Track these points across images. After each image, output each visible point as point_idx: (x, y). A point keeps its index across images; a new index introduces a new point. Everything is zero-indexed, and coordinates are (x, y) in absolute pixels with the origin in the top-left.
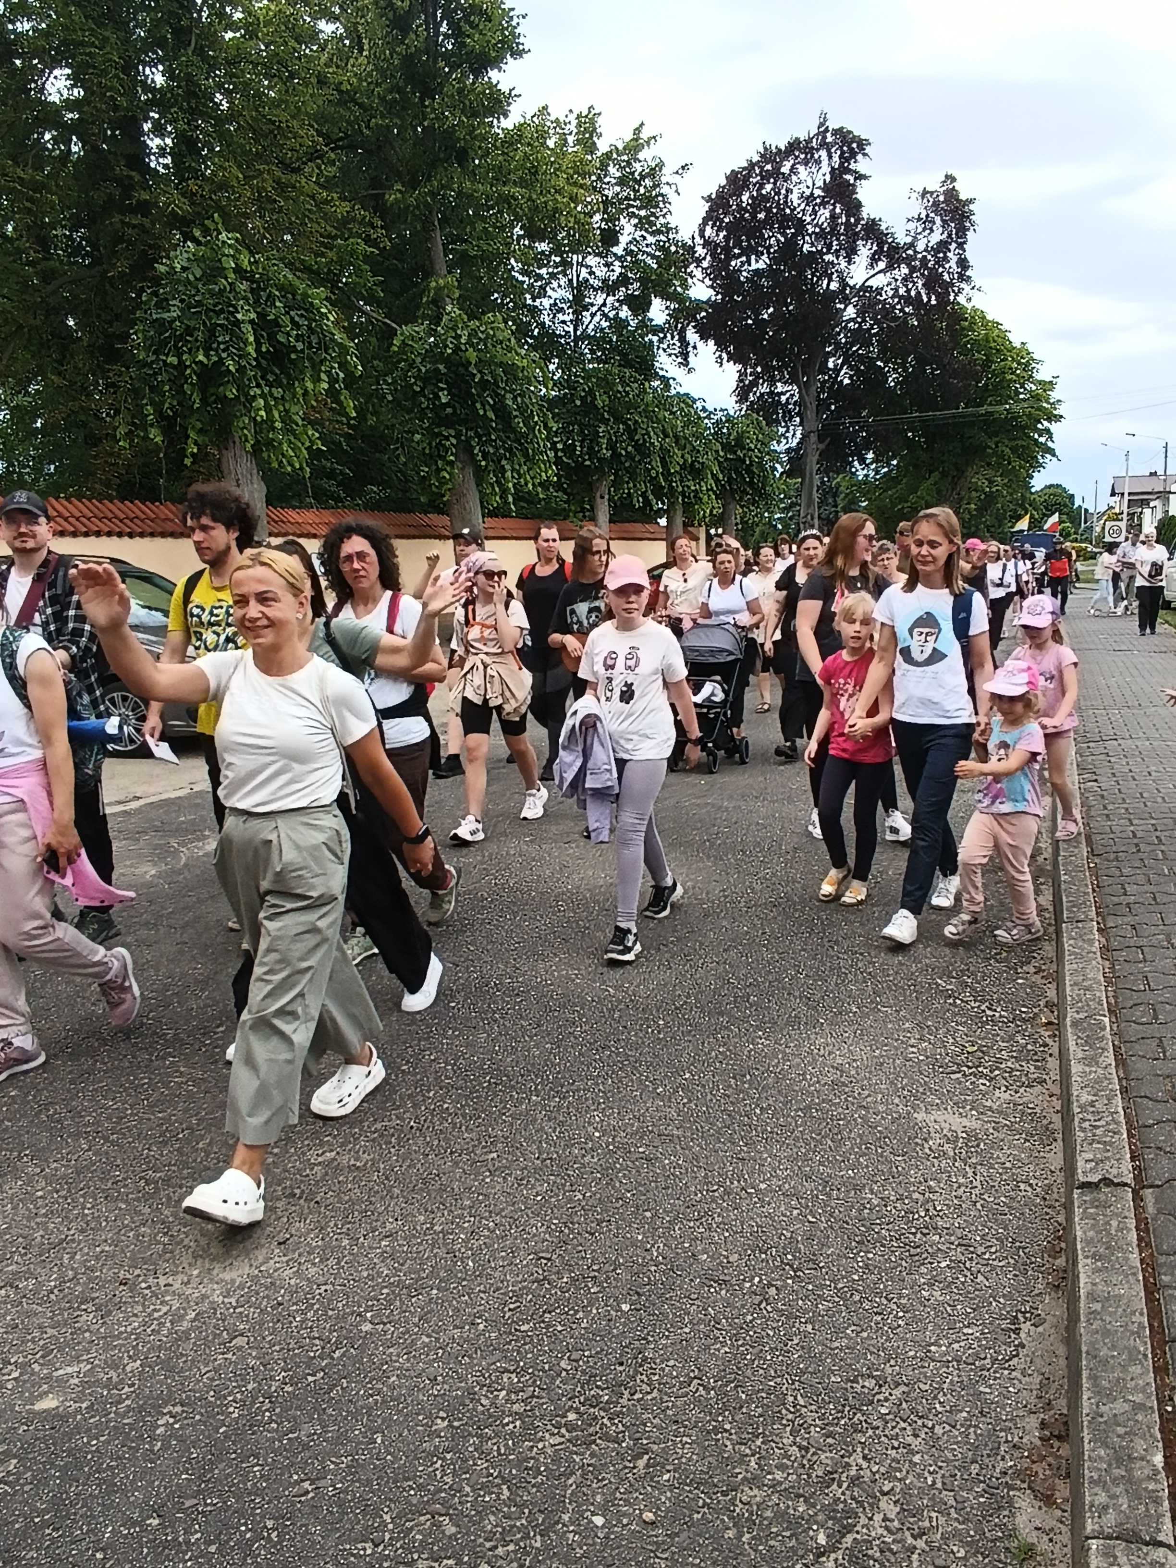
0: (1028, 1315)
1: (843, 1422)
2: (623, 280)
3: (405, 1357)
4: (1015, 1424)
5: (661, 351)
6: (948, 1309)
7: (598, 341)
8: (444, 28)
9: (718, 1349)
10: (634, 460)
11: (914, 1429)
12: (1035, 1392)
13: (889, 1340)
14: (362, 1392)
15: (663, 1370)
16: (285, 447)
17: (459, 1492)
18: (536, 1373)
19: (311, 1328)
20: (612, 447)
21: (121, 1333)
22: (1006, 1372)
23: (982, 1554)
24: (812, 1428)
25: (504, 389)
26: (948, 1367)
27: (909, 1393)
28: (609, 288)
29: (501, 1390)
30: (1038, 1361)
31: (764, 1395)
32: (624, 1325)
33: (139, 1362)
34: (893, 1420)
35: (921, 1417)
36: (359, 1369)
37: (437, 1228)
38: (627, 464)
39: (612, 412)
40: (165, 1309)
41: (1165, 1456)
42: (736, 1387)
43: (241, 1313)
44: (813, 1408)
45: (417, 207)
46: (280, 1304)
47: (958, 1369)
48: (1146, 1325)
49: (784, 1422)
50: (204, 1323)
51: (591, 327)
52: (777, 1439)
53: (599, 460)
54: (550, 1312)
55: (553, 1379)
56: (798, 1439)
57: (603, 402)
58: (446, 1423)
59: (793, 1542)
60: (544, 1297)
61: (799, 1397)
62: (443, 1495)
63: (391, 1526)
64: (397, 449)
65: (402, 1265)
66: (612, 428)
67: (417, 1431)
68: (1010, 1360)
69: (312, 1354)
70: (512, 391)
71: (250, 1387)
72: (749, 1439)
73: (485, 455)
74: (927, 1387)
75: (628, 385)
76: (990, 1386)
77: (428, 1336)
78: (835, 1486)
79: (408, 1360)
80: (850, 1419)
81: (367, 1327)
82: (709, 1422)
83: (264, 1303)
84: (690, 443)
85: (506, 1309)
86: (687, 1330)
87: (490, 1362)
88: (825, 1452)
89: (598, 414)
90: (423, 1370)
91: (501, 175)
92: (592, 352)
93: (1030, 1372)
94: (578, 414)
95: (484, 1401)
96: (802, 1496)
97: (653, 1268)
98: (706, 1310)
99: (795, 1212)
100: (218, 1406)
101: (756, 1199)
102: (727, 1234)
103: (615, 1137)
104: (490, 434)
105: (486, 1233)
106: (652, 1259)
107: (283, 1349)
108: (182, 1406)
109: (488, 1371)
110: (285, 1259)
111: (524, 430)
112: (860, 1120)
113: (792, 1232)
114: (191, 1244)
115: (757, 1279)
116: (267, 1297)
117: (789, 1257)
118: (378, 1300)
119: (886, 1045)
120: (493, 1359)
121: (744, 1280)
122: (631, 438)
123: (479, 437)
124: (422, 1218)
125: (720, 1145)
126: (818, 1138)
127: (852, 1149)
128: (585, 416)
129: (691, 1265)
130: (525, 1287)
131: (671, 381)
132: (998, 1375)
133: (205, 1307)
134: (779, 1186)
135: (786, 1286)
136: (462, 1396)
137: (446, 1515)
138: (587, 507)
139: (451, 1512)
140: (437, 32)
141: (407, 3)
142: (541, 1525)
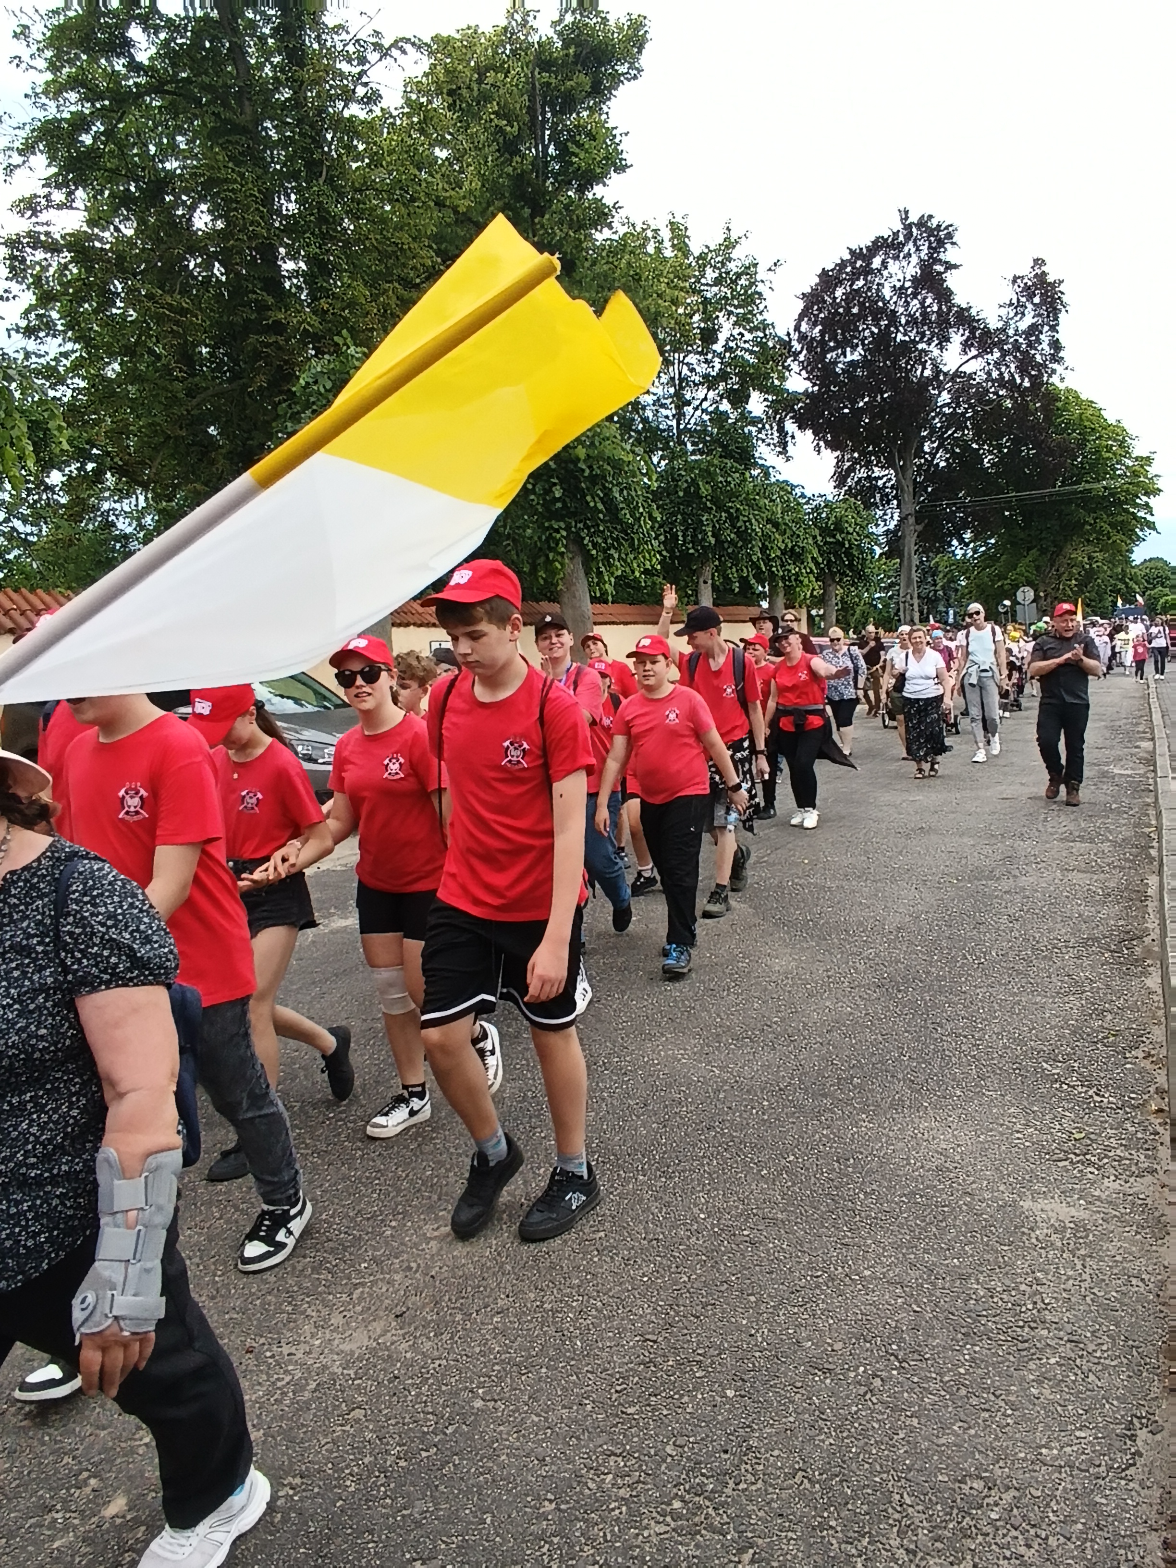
0: (1144, 1421)
1: (951, 1526)
2: (723, 376)
3: (515, 1435)
4: (1135, 1541)
5: (760, 442)
6: (1059, 1409)
7: (699, 435)
8: (551, 150)
9: (823, 1441)
10: (736, 546)
11: (1027, 1539)
12: (1155, 1507)
13: (997, 1438)
14: (473, 1470)
15: (767, 1459)
18: (642, 1457)
19: (425, 1402)
20: (715, 534)
22: (1123, 1482)
24: (920, 1530)
25: (611, 482)
26: (1060, 1473)
27: (1019, 1498)
28: (710, 382)
29: (607, 1474)
30: (1157, 1472)
31: (869, 1491)
32: (730, 1411)
33: (262, 1431)
34: (1004, 1527)
35: (1033, 1527)
36: (470, 1446)
37: (547, 1306)
38: (730, 551)
39: (715, 501)
40: (288, 1378)
42: (841, 1481)
43: (359, 1385)
44: (920, 1508)
46: (396, 1378)
47: (1072, 1475)
49: (891, 1521)
50: (325, 1394)
51: (693, 421)
52: (884, 1540)
53: (703, 547)
54: (656, 1395)
55: (659, 1465)
56: (905, 1541)
57: (707, 491)
58: (553, 1505)
60: (650, 1380)
61: (906, 1496)
65: (513, 1342)
67: (526, 1513)
68: (1127, 1468)
69: (426, 1429)
70: (619, 484)
71: (366, 1460)
72: (855, 1539)
73: (594, 545)
74: (1039, 1493)
75: (729, 475)
76: (1106, 1497)
77: (537, 1415)
79: (518, 1439)
80: (958, 1523)
81: (478, 1404)
82: (814, 1517)
83: (381, 1376)
84: (790, 528)
85: (613, 1391)
86: (792, 1419)
87: (597, 1444)
88: (932, 1554)
89: (701, 502)
90: (532, 1450)
92: (694, 444)
93: (1148, 1484)
94: (682, 504)
95: (591, 1485)
97: (757, 1354)
98: (811, 1399)
99: (900, 1300)
100: (336, 1479)
101: (860, 1286)
102: (831, 1321)
103: (720, 1219)
104: (598, 526)
105: (594, 1312)
106: (756, 1345)
107: (398, 1423)
108: (301, 1477)
109: (595, 1452)
110: (401, 1332)
111: (631, 521)
112: (964, 1207)
113: (897, 1321)
114: (314, 1314)
115: (862, 1369)
116: (384, 1370)
117: (894, 1347)
118: (490, 1377)
119: (991, 1130)
120: (599, 1441)
121: (848, 1370)
122: (733, 526)
123: (588, 528)
124: (532, 1295)
125: (824, 1230)
126: (923, 1224)
127: (957, 1236)
128: (688, 506)
129: (795, 1352)
130: (631, 1369)
131: (771, 470)
132: (1114, 1485)
133: (325, 1378)
134: (884, 1274)
135: (891, 1377)
136: (570, 1479)
138: (690, 592)
140: (545, 153)
141: (516, 128)
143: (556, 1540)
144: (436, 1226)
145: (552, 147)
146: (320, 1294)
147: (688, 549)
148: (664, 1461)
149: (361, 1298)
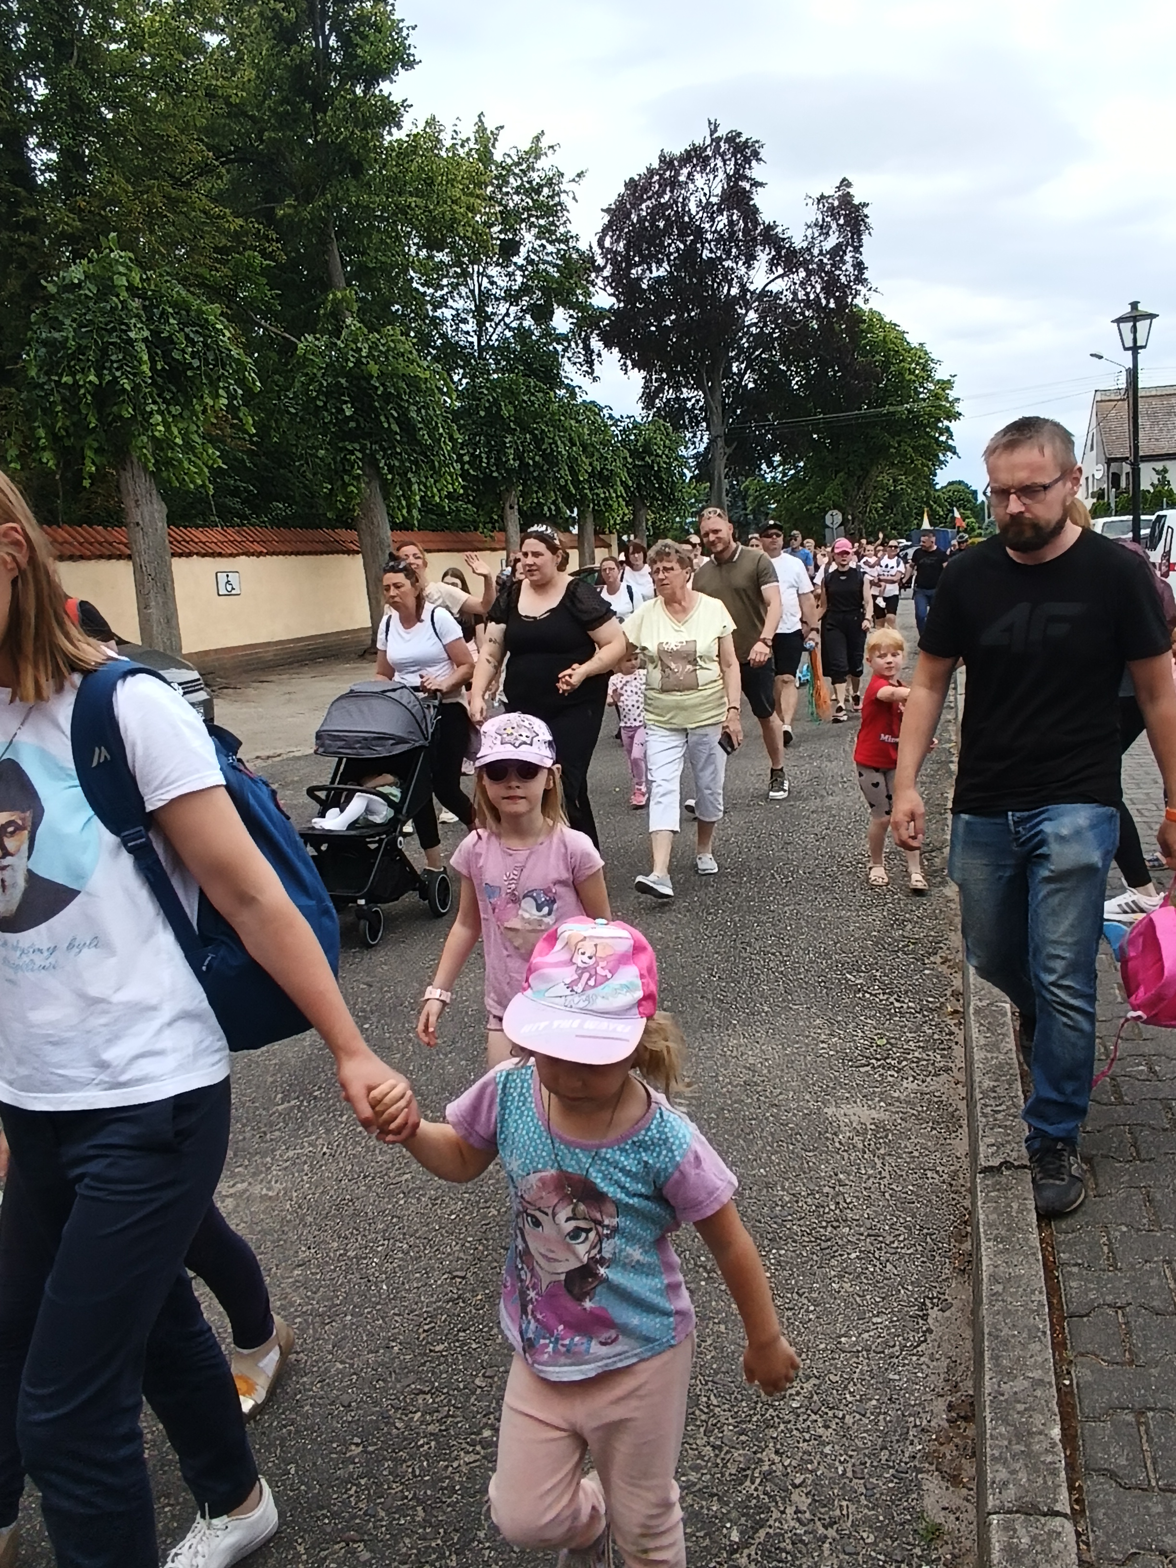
0: (936, 1301)
1: (755, 1419)
2: (525, 290)
3: (319, 1385)
4: (924, 1408)
5: (565, 360)
6: (858, 1299)
7: (501, 351)
8: (333, 42)
10: (542, 470)
11: (825, 1421)
12: (942, 1376)
14: (275, 1426)
16: (186, 464)
17: (374, 1516)
18: (451, 1392)
20: (519, 457)
22: (914, 1358)
23: (891, 1538)
24: (725, 1427)
25: (407, 401)
26: (858, 1357)
27: (820, 1385)
28: (512, 296)
29: (415, 1412)
30: (945, 1345)
34: (804, 1413)
35: (831, 1409)
37: (351, 1254)
38: (535, 474)
39: (518, 422)
41: (1063, 1429)
44: (726, 1407)
45: (312, 220)
47: (868, 1358)
48: (1046, 1303)
49: (698, 1423)
51: (495, 337)
52: (691, 1441)
53: (507, 470)
54: (464, 1331)
55: (468, 1397)
56: (712, 1439)
57: (509, 411)
58: (360, 1448)
59: (707, 1541)
60: (459, 1315)
61: (712, 1397)
62: (358, 1521)
63: (305, 1557)
64: (302, 465)
65: (315, 1293)
66: (519, 438)
67: (332, 1459)
68: (918, 1346)
70: (416, 403)
73: (391, 469)
74: (837, 1378)
75: (533, 394)
76: (899, 1373)
77: (342, 1362)
78: (748, 1483)
79: (322, 1388)
80: (762, 1415)
84: (598, 450)
85: (421, 1330)
88: (737, 1449)
89: (504, 424)
90: (337, 1396)
91: (397, 186)
92: (497, 362)
93: (938, 1356)
94: (484, 425)
95: (399, 1425)
96: (717, 1495)
104: (395, 447)
105: (400, 1255)
109: (402, 1393)
111: (430, 441)
119: (797, 1043)
120: (405, 1382)
122: (538, 448)
123: (384, 450)
124: (335, 1245)
126: (731, 1138)
127: (764, 1147)
128: (491, 427)
130: (439, 1308)
131: (577, 390)
132: (906, 1362)
135: (699, 1288)
136: (377, 1421)
137: (360, 1541)
138: (496, 517)
139: (366, 1537)
140: (326, 44)
141: (293, 15)
142: (457, 1543)
143: (363, 1482)
145: (333, 38)
147: (492, 472)
148: (474, 1393)
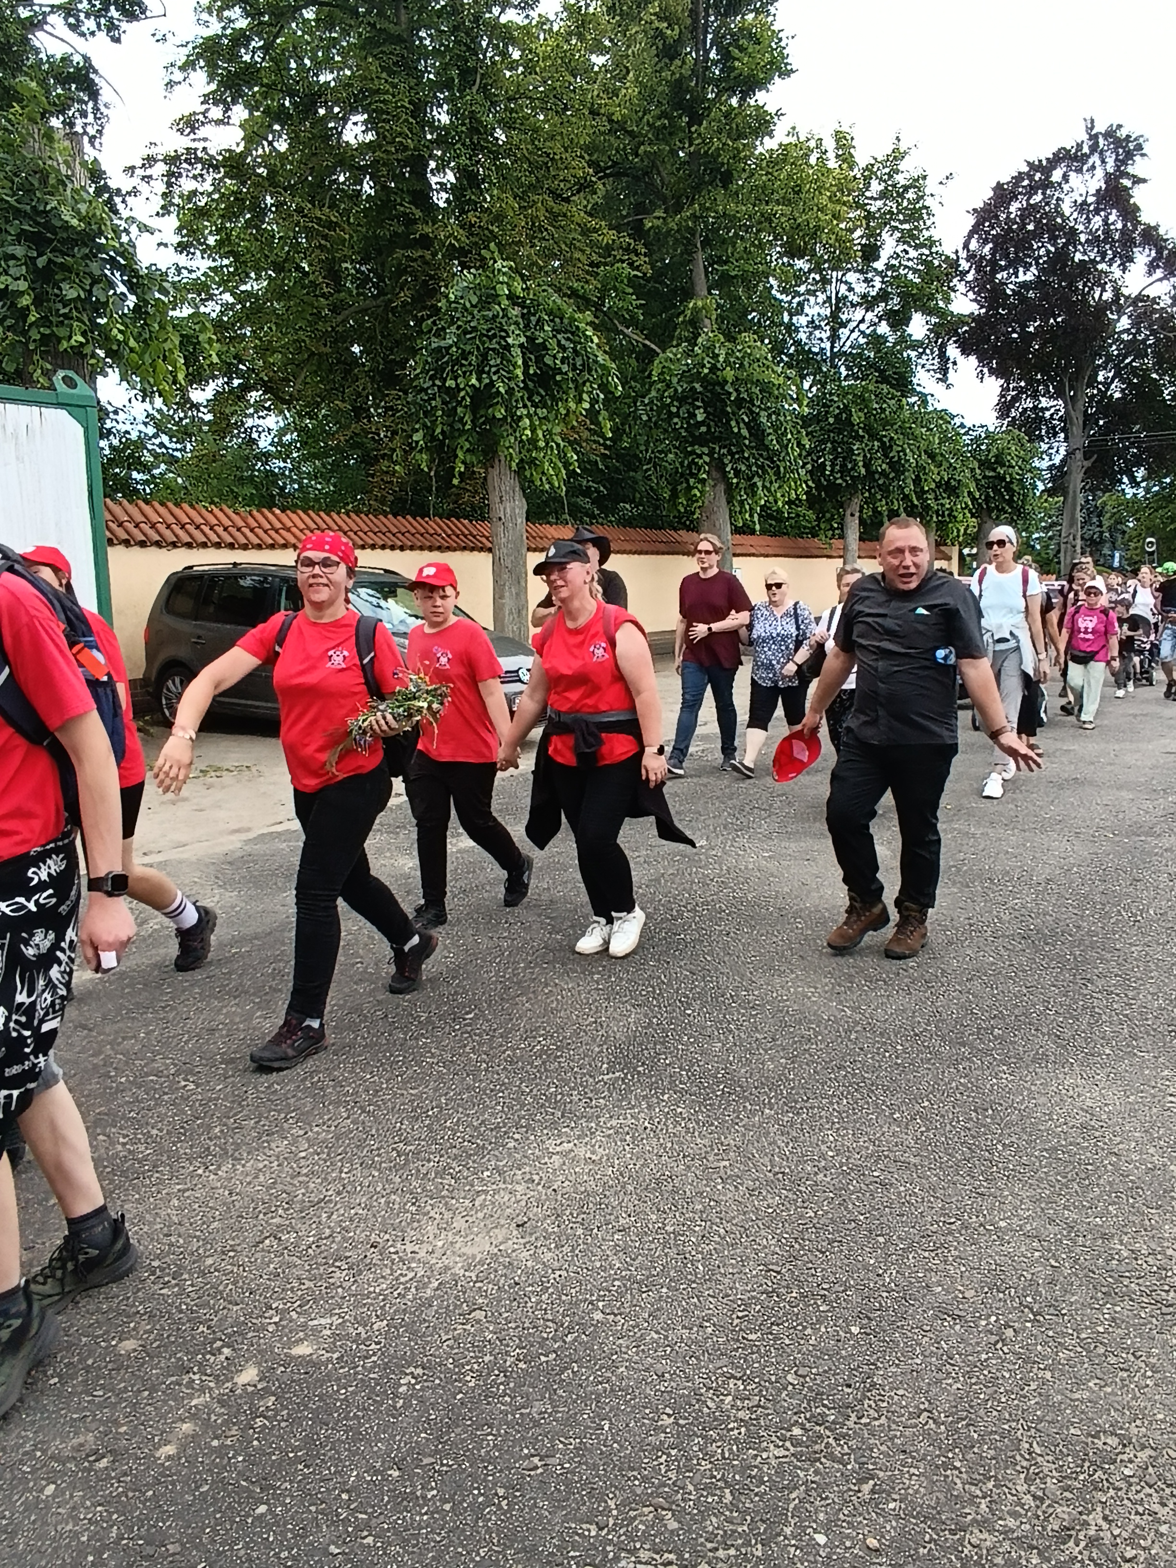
1: (1082, 1477)
2: (883, 296)
3: (634, 1350)
5: (919, 367)
7: (853, 359)
8: (713, 55)
9: (950, 1385)
10: (887, 478)
11: (1161, 1497)
13: (1135, 1398)
14: (591, 1378)
15: (892, 1397)
16: (546, 466)
17: (683, 1488)
18: (762, 1383)
19: (545, 1310)
20: (866, 464)
21: (370, 1293)
24: (1049, 1479)
25: (759, 407)
27: (1156, 1458)
28: (868, 303)
29: (727, 1395)
31: (997, 1437)
32: (854, 1347)
33: (385, 1322)
34: (1138, 1484)
36: (589, 1355)
37: (669, 1229)
38: (881, 482)
39: (868, 429)
40: (411, 1275)
42: (968, 1425)
43: (480, 1288)
44: (1050, 1458)
45: (678, 231)
46: (517, 1284)
49: (1018, 1468)
50: (446, 1293)
51: (848, 344)
52: (1010, 1485)
53: (852, 477)
54: (778, 1325)
55: (780, 1392)
57: (859, 418)
58: (672, 1420)
60: (773, 1309)
61: (1035, 1445)
62: (666, 1489)
63: (615, 1512)
64: (649, 469)
65: (634, 1260)
66: (867, 445)
67: (644, 1424)
69: (545, 1335)
70: (767, 409)
71: (487, 1358)
72: (981, 1481)
73: (737, 473)
75: (885, 402)
77: (657, 1332)
78: (1072, 1544)
79: (637, 1354)
80: (1090, 1476)
81: (598, 1316)
82: (938, 1456)
83: (502, 1281)
84: (947, 460)
85: (734, 1316)
86: (919, 1362)
87: (717, 1366)
88: (1061, 1505)
89: (852, 430)
90: (651, 1365)
91: (763, 194)
92: (848, 368)
94: (832, 431)
95: (710, 1404)
96: (1036, 1548)
97: (885, 1294)
98: (938, 1343)
99: (1037, 1254)
100: (456, 1374)
101: (995, 1237)
102: (963, 1269)
103: (848, 1158)
104: (743, 452)
105: (717, 1238)
106: (883, 1285)
107: (518, 1327)
108: (423, 1368)
109: (715, 1375)
110: (522, 1241)
111: (777, 446)
112: (1109, 1167)
113: (1033, 1274)
114: (437, 1216)
115: (993, 1318)
116: (505, 1275)
117: (1029, 1299)
118: (610, 1291)
119: (1142, 1092)
120: (719, 1363)
121: (980, 1318)
122: (886, 456)
123: (732, 454)
124: (654, 1217)
125: (959, 1177)
126: (1064, 1181)
127: (1100, 1196)
128: (838, 434)
129: (925, 1296)
130: (754, 1298)
131: (929, 397)
133: (447, 1277)
134: (1020, 1226)
135: (1024, 1329)
136: (689, 1396)
137: (669, 1510)
138: (836, 525)
139: (674, 1507)
140: (707, 59)
141: (677, 31)
142: (763, 1534)
143: (673, 1452)
144: (558, 1142)
145: (714, 51)
146: (443, 1197)
147: (836, 479)
148: (786, 1389)
149: (483, 1206)
